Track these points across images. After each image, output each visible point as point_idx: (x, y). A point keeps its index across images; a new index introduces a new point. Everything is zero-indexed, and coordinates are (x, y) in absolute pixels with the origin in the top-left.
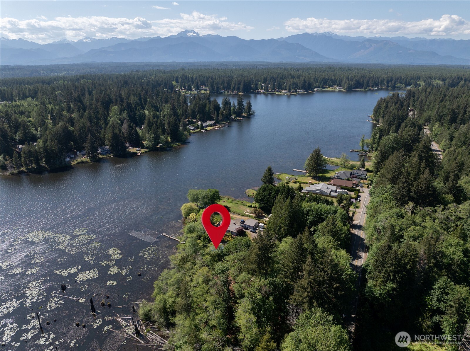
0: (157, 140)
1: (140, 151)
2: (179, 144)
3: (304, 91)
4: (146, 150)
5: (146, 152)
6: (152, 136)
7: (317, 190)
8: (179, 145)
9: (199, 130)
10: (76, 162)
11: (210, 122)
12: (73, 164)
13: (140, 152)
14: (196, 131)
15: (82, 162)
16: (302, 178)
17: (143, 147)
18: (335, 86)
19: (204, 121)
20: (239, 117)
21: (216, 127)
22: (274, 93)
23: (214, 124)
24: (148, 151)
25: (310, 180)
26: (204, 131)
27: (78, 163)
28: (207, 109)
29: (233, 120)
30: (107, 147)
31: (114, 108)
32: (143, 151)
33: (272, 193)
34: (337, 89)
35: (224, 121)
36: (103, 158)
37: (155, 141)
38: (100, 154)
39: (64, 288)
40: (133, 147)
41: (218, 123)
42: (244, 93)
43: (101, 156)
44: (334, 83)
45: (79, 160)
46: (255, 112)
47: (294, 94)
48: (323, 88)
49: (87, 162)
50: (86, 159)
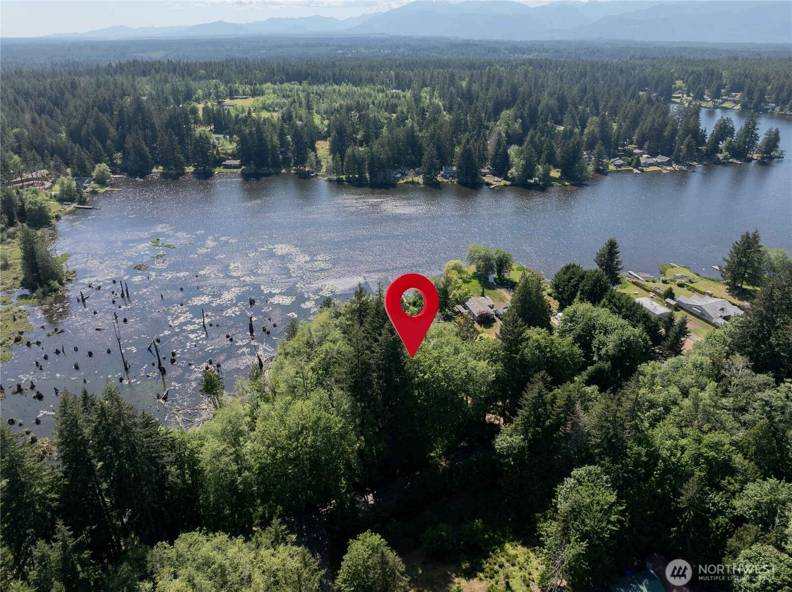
0: (528, 170)
1: (496, 182)
2: (567, 183)
4: (508, 183)
5: (505, 185)
6: (523, 162)
7: (696, 306)
8: (565, 186)
9: (631, 168)
10: (405, 181)
11: (660, 159)
12: (401, 182)
13: (497, 184)
14: (623, 168)
15: (413, 183)
16: (706, 282)
17: (506, 178)
19: (654, 154)
20: (737, 160)
21: (669, 168)
23: (669, 163)
24: (510, 185)
26: (636, 171)
27: (407, 183)
28: (666, 134)
29: (718, 162)
30: (455, 168)
32: (503, 182)
35: (695, 161)
36: (442, 182)
37: (524, 171)
38: (443, 176)
39: (252, 302)
40: (494, 175)
41: (678, 162)
43: (439, 179)
45: (410, 179)
46: (784, 153)
49: (419, 183)
50: (420, 179)
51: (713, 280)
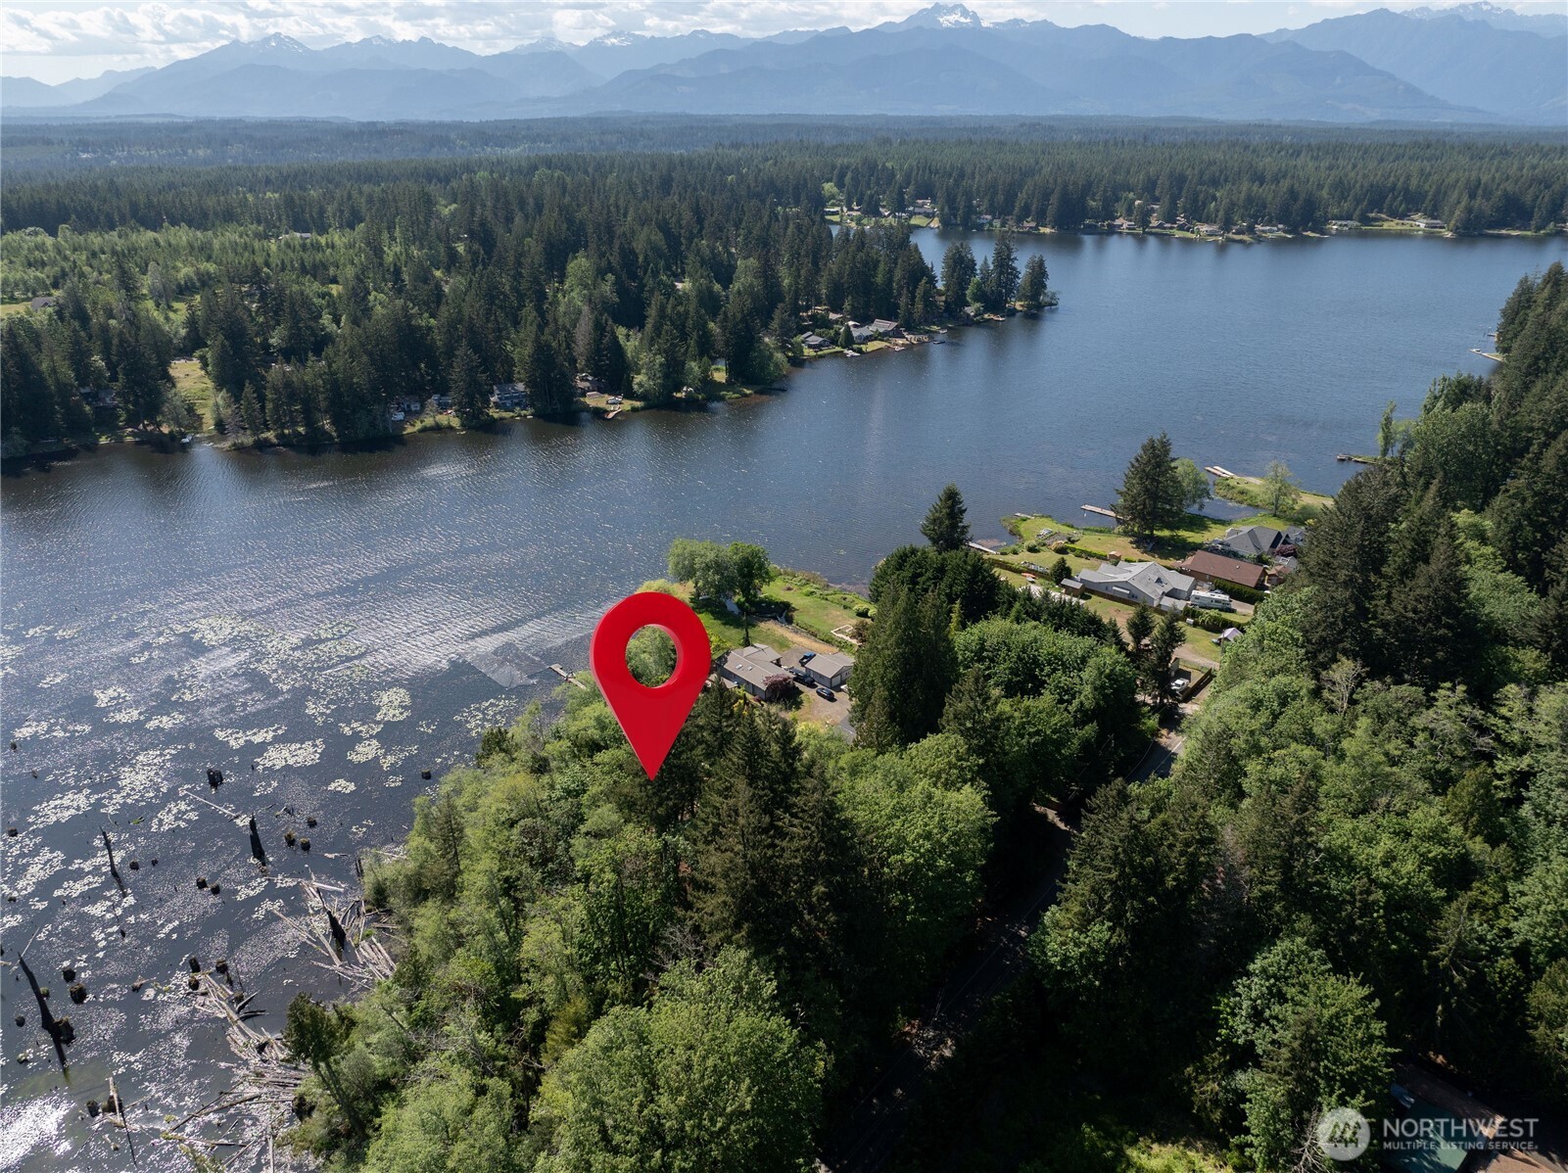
0: (673, 373)
1: (614, 405)
2: (748, 392)
3: (1285, 232)
4: (638, 404)
5: (634, 410)
6: (660, 359)
7: (1117, 584)
8: (746, 395)
9: (838, 349)
10: (419, 426)
11: (881, 325)
12: (409, 430)
13: (618, 408)
14: (826, 351)
15: (437, 428)
16: (1096, 537)
17: (630, 395)
18: (1416, 217)
19: (864, 320)
20: (995, 314)
21: (900, 341)
22: (1168, 232)
23: (897, 334)
24: (643, 409)
25: (1121, 545)
26: (850, 353)
27: (424, 430)
28: (879, 279)
29: (969, 322)
30: (520, 387)
31: (580, 264)
32: (627, 405)
33: (921, 575)
34: (1422, 226)
35: (934, 324)
36: (502, 419)
37: (666, 376)
38: (497, 406)
39: (215, 780)
40: (602, 391)
41: (910, 329)
42: (1060, 227)
43: (494, 413)
44: (1410, 202)
45: (429, 421)
46: (1057, 296)
47: (1241, 242)
48: (1365, 220)
49: (451, 428)
50: (450, 418)
51: (1101, 532)
